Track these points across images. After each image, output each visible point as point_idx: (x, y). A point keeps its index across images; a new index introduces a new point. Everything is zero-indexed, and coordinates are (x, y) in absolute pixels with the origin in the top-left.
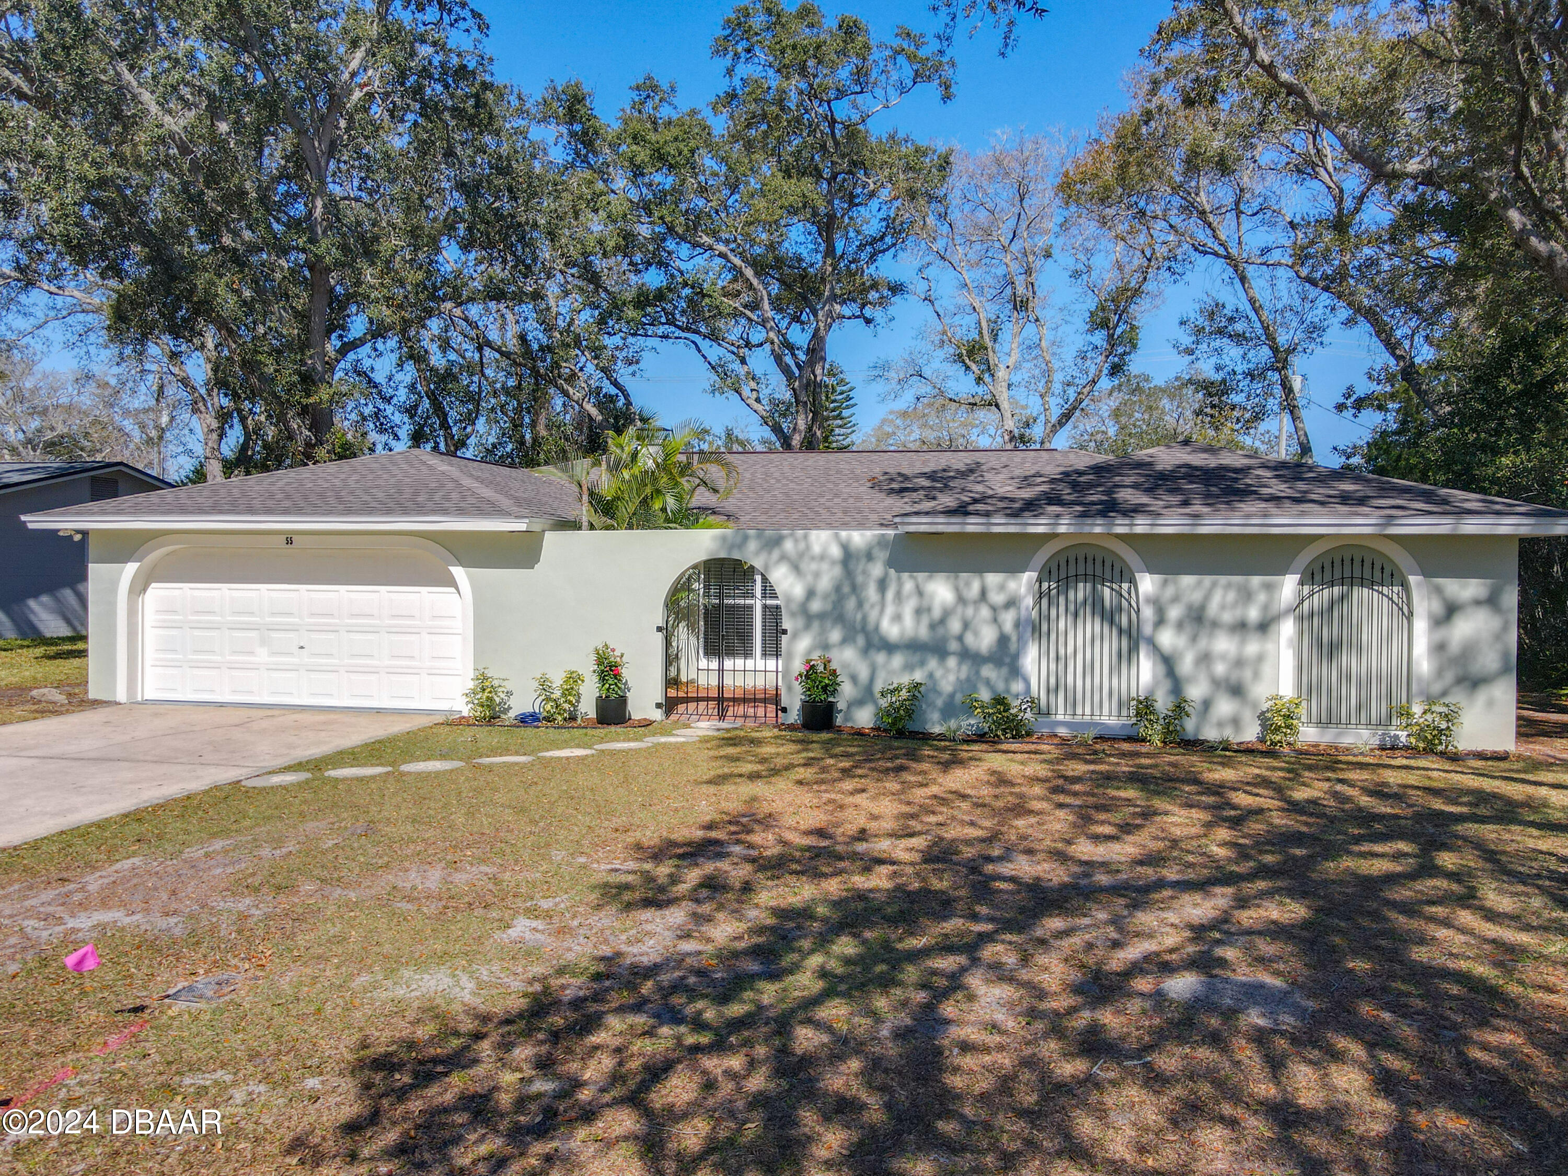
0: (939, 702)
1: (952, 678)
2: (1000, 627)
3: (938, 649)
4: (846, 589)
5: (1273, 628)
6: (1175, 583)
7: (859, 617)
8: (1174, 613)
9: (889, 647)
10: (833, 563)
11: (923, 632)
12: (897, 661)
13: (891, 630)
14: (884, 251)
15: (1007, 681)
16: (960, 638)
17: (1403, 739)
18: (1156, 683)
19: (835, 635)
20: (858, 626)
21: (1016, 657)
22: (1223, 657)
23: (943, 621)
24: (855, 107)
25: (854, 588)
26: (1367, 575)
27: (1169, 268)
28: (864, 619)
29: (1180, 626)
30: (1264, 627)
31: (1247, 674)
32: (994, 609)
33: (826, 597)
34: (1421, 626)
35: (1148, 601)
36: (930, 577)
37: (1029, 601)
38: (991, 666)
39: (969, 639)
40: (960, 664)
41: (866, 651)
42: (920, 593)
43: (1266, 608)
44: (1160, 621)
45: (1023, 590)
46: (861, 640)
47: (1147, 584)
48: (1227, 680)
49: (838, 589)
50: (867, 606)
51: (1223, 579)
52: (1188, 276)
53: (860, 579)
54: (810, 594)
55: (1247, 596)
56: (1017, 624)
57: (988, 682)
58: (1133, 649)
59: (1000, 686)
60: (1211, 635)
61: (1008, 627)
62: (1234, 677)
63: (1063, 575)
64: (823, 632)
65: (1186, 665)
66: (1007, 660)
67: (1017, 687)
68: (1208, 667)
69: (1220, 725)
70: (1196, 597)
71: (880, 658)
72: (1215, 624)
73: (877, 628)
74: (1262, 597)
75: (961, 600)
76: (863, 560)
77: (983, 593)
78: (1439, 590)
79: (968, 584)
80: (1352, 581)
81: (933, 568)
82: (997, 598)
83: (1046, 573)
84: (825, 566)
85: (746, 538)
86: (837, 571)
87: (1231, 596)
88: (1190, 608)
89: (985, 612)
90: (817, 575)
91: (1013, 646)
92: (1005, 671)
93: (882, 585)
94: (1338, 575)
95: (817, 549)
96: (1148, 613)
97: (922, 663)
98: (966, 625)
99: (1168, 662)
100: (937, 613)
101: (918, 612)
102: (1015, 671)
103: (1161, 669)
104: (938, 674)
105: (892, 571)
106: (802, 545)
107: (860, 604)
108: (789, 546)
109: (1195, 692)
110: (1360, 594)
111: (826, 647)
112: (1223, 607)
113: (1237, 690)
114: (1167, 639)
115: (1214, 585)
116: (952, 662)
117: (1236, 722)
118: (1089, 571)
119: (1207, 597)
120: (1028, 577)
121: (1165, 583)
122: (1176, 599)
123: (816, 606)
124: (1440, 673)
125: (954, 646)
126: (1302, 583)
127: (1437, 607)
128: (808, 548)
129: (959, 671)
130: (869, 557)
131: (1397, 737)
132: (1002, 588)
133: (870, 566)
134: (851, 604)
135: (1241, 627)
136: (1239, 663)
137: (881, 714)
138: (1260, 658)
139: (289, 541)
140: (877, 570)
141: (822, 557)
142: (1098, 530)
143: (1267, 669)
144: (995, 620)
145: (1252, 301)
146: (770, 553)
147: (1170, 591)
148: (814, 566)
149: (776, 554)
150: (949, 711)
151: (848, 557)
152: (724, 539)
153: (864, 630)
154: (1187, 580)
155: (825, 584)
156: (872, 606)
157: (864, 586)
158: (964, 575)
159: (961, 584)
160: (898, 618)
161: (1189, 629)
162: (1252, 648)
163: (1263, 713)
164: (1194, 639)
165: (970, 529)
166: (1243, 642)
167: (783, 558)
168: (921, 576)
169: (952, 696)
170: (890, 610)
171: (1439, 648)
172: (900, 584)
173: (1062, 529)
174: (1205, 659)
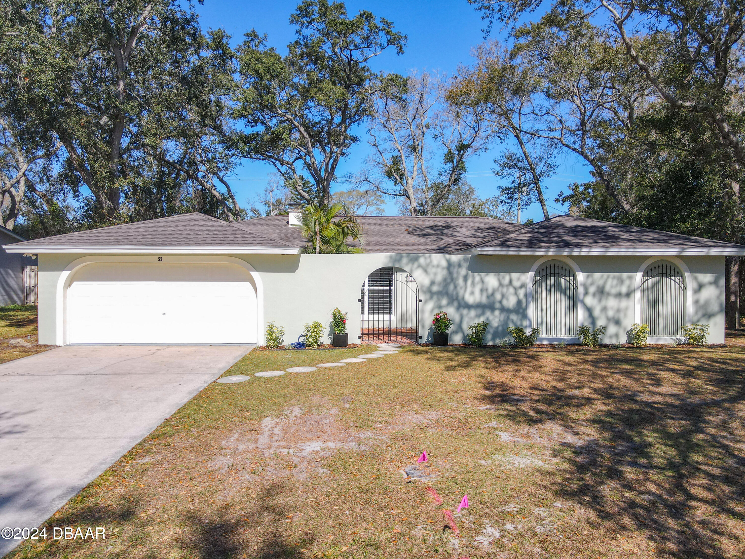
0: (491, 331)
1: (497, 320)
2: (518, 296)
3: (490, 307)
4: (449, 280)
5: (632, 295)
6: (592, 276)
7: (454, 293)
8: (592, 290)
9: (469, 307)
10: (443, 268)
11: (484, 300)
12: (473, 313)
13: (470, 299)
14: (354, 122)
15: (521, 320)
16: (500, 302)
17: (683, 341)
18: (585, 320)
19: (444, 302)
20: (454, 298)
21: (525, 309)
22: (612, 308)
23: (493, 294)
24: (362, 54)
25: (452, 280)
26: (668, 272)
27: (499, 137)
28: (457, 294)
29: (594, 295)
30: (628, 295)
31: (621, 315)
32: (515, 289)
33: (439, 284)
34: (689, 293)
35: (581, 285)
36: (487, 275)
37: (530, 285)
38: (514, 314)
39: (505, 302)
40: (500, 314)
41: (458, 308)
42: (482, 281)
43: (629, 287)
44: (586, 293)
45: (528, 280)
46: (456, 304)
47: (581, 277)
48: (613, 318)
49: (445, 280)
50: (458, 288)
51: (612, 275)
52: (507, 141)
53: (455, 275)
54: (433, 283)
55: (622, 282)
56: (526, 295)
57: (513, 321)
58: (575, 305)
59: (519, 323)
60: (607, 299)
61: (521, 296)
62: (616, 317)
63: (545, 274)
64: (439, 299)
65: (597, 312)
66: (521, 311)
67: (526, 323)
68: (606, 313)
69: (611, 337)
70: (601, 283)
71: (465, 312)
72: (609, 294)
73: (463, 298)
74: (627, 282)
75: (501, 285)
76: (457, 267)
77: (511, 281)
78: (696, 278)
79: (504, 278)
80: (662, 275)
81: (488, 271)
82: (517, 284)
83: (538, 273)
84: (439, 270)
85: (401, 257)
86: (445, 272)
87: (615, 282)
88: (598, 287)
89: (511, 290)
90: (435, 274)
91: (524, 305)
92: (520, 316)
93: (465, 278)
94: (657, 272)
95: (435, 262)
96: (581, 290)
97: (483, 313)
98: (503, 296)
99: (589, 310)
100: (490, 291)
101: (482, 291)
102: (524, 316)
103: (587, 314)
104: (491, 318)
105: (470, 272)
106: (428, 261)
107: (455, 287)
108: (422, 261)
109: (600, 323)
110: (665, 280)
111: (440, 307)
112: (612, 287)
113: (617, 322)
114: (589, 301)
115: (608, 277)
116: (497, 313)
117: (617, 336)
118: (556, 272)
119: (605, 283)
120: (531, 274)
121: (588, 277)
122: (592, 284)
123: (435, 288)
124: (696, 313)
125: (497, 305)
126: (643, 276)
127: (695, 285)
128: (431, 261)
129: (500, 317)
130: (460, 266)
131: (680, 340)
132: (519, 279)
133: (460, 270)
134: (451, 287)
135: (619, 295)
136: (618, 311)
137: (465, 337)
138: (627, 308)
139: (160, 259)
140: (463, 271)
141: (438, 266)
142: (565, 253)
143: (629, 313)
144: (516, 294)
145: (525, 153)
146: (413, 264)
147: (590, 281)
148: (434, 270)
149: (416, 265)
150: (496, 335)
151: (450, 265)
152: (391, 257)
153: (457, 299)
154: (597, 275)
155: (439, 278)
156: (461, 288)
157: (457, 278)
158: (502, 274)
159: (501, 278)
160: (472, 293)
161: (597, 296)
162: (624, 303)
163: (628, 332)
164: (600, 300)
165: (511, 253)
166: (620, 301)
167: (419, 266)
168: (483, 274)
169: (497, 328)
170: (469, 289)
171: (696, 302)
172: (474, 278)
173: (550, 253)
174: (604, 309)
